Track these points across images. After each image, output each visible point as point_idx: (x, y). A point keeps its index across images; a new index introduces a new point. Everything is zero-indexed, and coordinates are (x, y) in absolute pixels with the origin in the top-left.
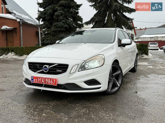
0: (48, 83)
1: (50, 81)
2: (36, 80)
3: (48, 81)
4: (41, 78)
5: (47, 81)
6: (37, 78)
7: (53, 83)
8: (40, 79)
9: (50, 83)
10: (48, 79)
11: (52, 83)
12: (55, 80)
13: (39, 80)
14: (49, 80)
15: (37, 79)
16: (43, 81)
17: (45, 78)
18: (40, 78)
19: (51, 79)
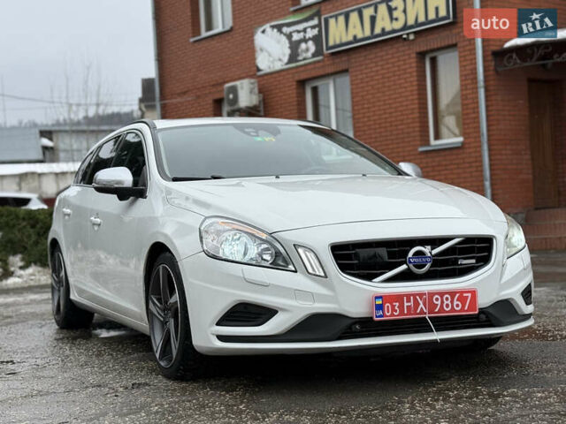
0: (442, 310)
1: (452, 302)
2: (393, 307)
3: (442, 302)
4: (414, 295)
5: (439, 303)
6: (399, 298)
7: (463, 306)
8: (408, 301)
9: (453, 310)
10: (442, 294)
11: (457, 306)
12: (469, 295)
13: (406, 304)
14: (447, 299)
15: (397, 304)
16: (422, 305)
17: (431, 295)
18: (408, 296)
19: (452, 294)
